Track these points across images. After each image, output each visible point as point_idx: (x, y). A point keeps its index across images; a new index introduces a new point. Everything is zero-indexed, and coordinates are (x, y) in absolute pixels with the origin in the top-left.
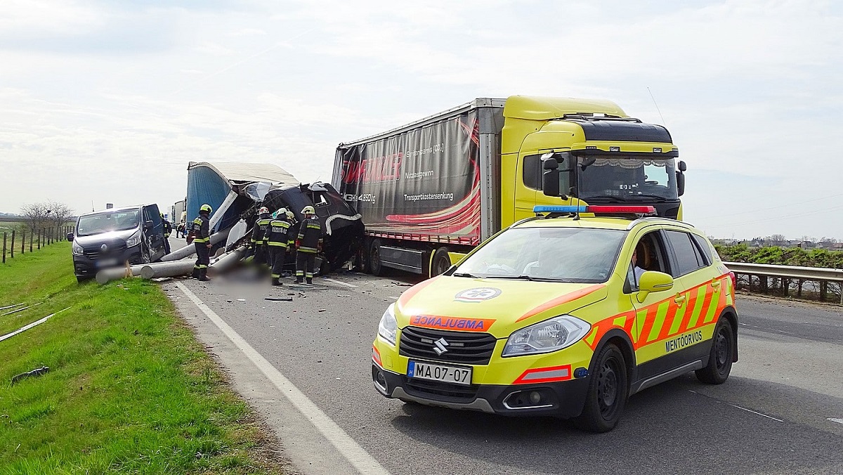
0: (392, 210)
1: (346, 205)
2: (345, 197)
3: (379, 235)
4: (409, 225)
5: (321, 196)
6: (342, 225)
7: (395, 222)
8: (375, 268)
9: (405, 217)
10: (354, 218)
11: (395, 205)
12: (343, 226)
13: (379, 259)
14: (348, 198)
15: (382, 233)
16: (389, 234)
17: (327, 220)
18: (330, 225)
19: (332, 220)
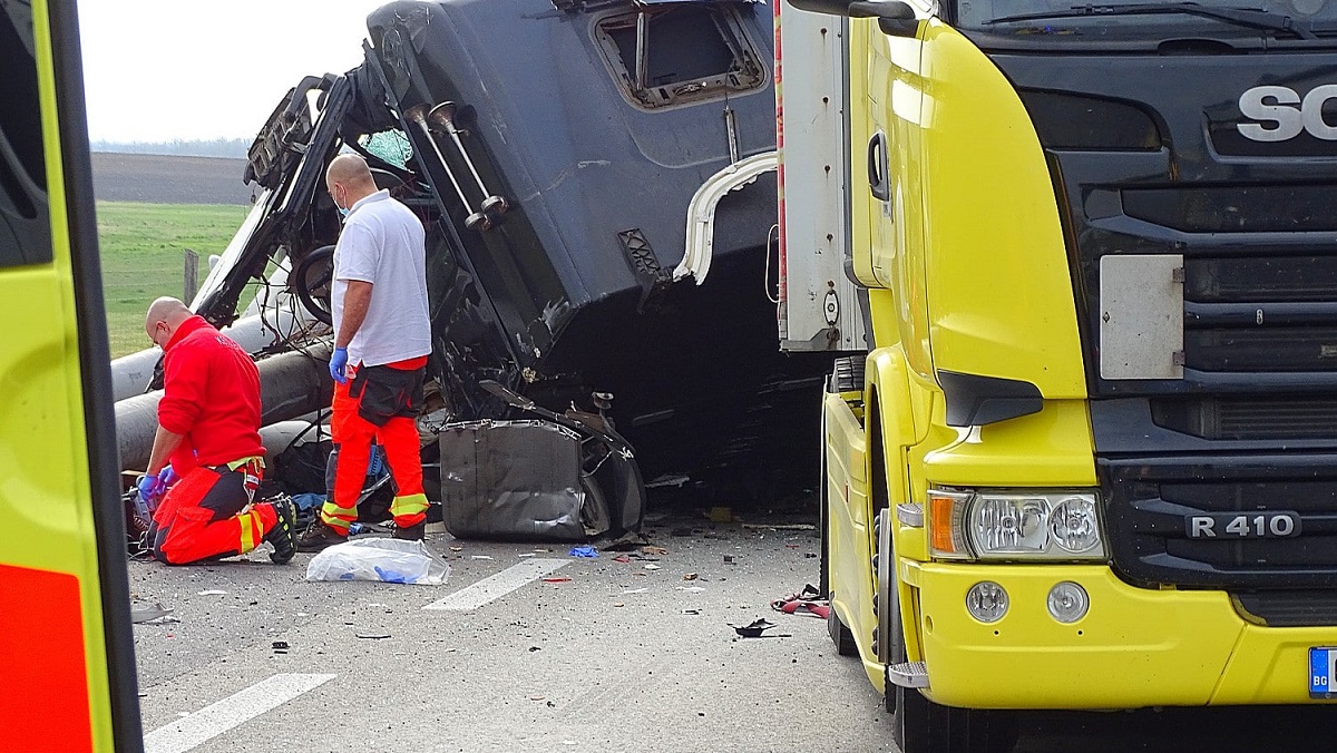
17: (704, 186)
18: (712, 216)
19: (738, 189)
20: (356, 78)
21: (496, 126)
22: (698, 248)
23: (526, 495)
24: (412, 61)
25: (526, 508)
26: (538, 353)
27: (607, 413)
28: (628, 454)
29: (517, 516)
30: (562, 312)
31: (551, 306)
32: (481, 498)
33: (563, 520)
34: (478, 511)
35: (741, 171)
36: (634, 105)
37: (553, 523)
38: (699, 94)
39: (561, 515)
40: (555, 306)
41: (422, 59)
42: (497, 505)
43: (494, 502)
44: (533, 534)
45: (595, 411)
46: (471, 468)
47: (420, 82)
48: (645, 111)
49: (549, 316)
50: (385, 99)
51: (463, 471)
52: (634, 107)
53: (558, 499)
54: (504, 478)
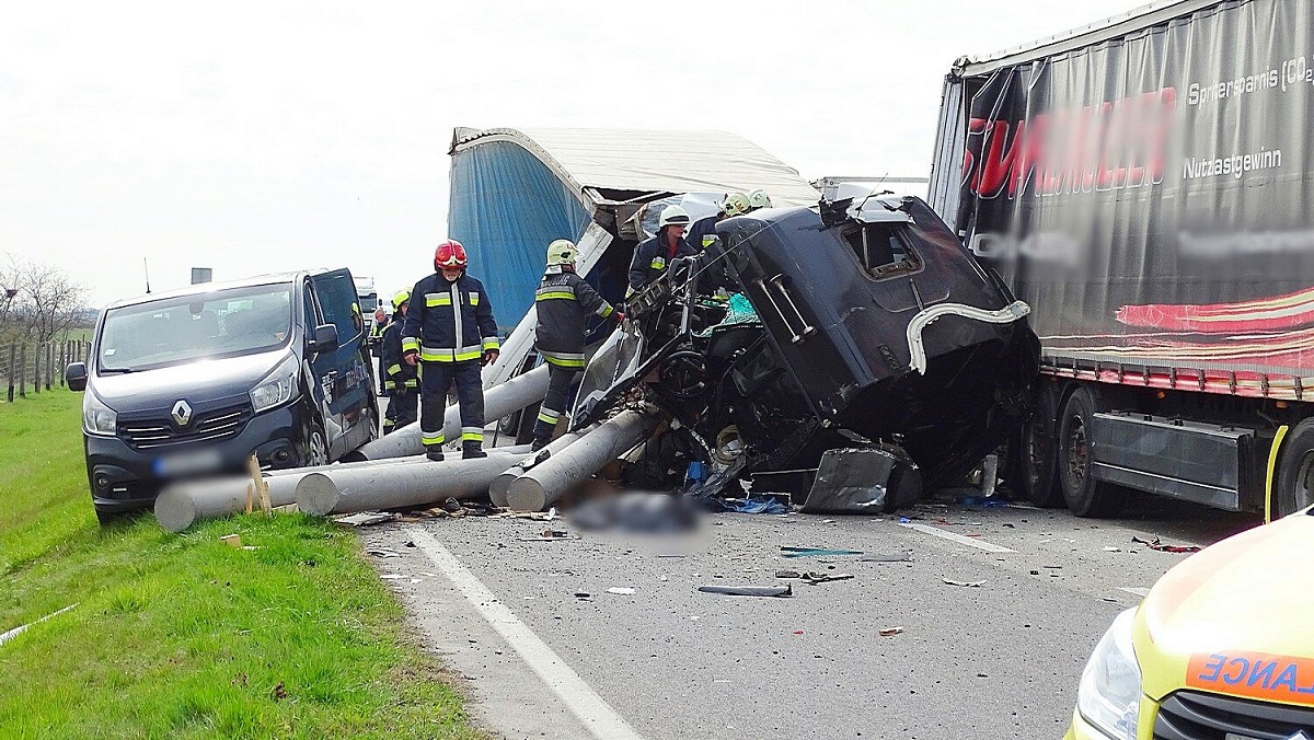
0: (1138, 289)
1: (978, 269)
2: (974, 244)
3: (1089, 376)
4: (1197, 339)
6: (964, 338)
7: (1146, 329)
8: (1073, 487)
9: (1182, 314)
10: (1006, 316)
11: (1148, 272)
12: (965, 343)
13: (1089, 457)
14: (983, 248)
15: (1100, 368)
16: (1125, 371)
17: (911, 322)
18: (921, 338)
19: (930, 323)
21: (809, 289)
22: (917, 356)
23: (855, 489)
24: (750, 252)
25: (854, 496)
26: (835, 411)
27: (900, 445)
28: (916, 467)
29: (848, 500)
30: (853, 389)
31: (845, 386)
32: (832, 491)
33: (873, 502)
34: (828, 498)
35: (929, 314)
36: (868, 277)
37: (867, 504)
38: (895, 273)
39: (872, 500)
40: (849, 386)
41: (756, 251)
42: (839, 495)
43: (838, 492)
44: (855, 510)
45: (894, 443)
46: (832, 475)
47: (755, 262)
48: (873, 280)
49: (843, 392)
51: (828, 476)
52: (869, 279)
53: (870, 491)
54: (846, 480)
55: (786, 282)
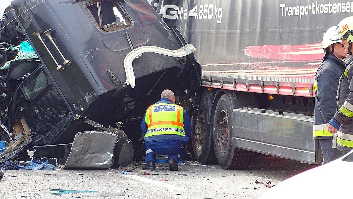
0: (257, 36)
1: (165, 26)
2: (163, 10)
3: (230, 87)
4: (291, 65)
5: (115, 10)
6: (157, 66)
7: (262, 60)
8: (222, 152)
9: (282, 50)
10: (181, 53)
11: (262, 26)
12: (158, 69)
13: (231, 134)
14: (168, 13)
15: (236, 83)
16: (250, 84)
17: (126, 57)
18: (132, 66)
19: (138, 57)
20: (3, 21)
21: (66, 37)
22: (130, 76)
23: (95, 155)
24: (32, 17)
25: (94, 159)
26: (82, 110)
27: (121, 129)
28: (130, 141)
29: (91, 161)
30: (93, 97)
31: (88, 95)
32: (81, 156)
33: (105, 163)
34: (79, 160)
35: (137, 52)
36: (101, 31)
37: (102, 164)
38: (117, 28)
39: (105, 161)
40: (90, 95)
42: (85, 158)
43: (85, 157)
44: (95, 167)
45: (117, 127)
46: (81, 146)
48: (104, 33)
49: (87, 98)
50: (16, 28)
51: (79, 148)
52: (102, 32)
53: (104, 156)
54: (89, 150)
55: (53, 34)
